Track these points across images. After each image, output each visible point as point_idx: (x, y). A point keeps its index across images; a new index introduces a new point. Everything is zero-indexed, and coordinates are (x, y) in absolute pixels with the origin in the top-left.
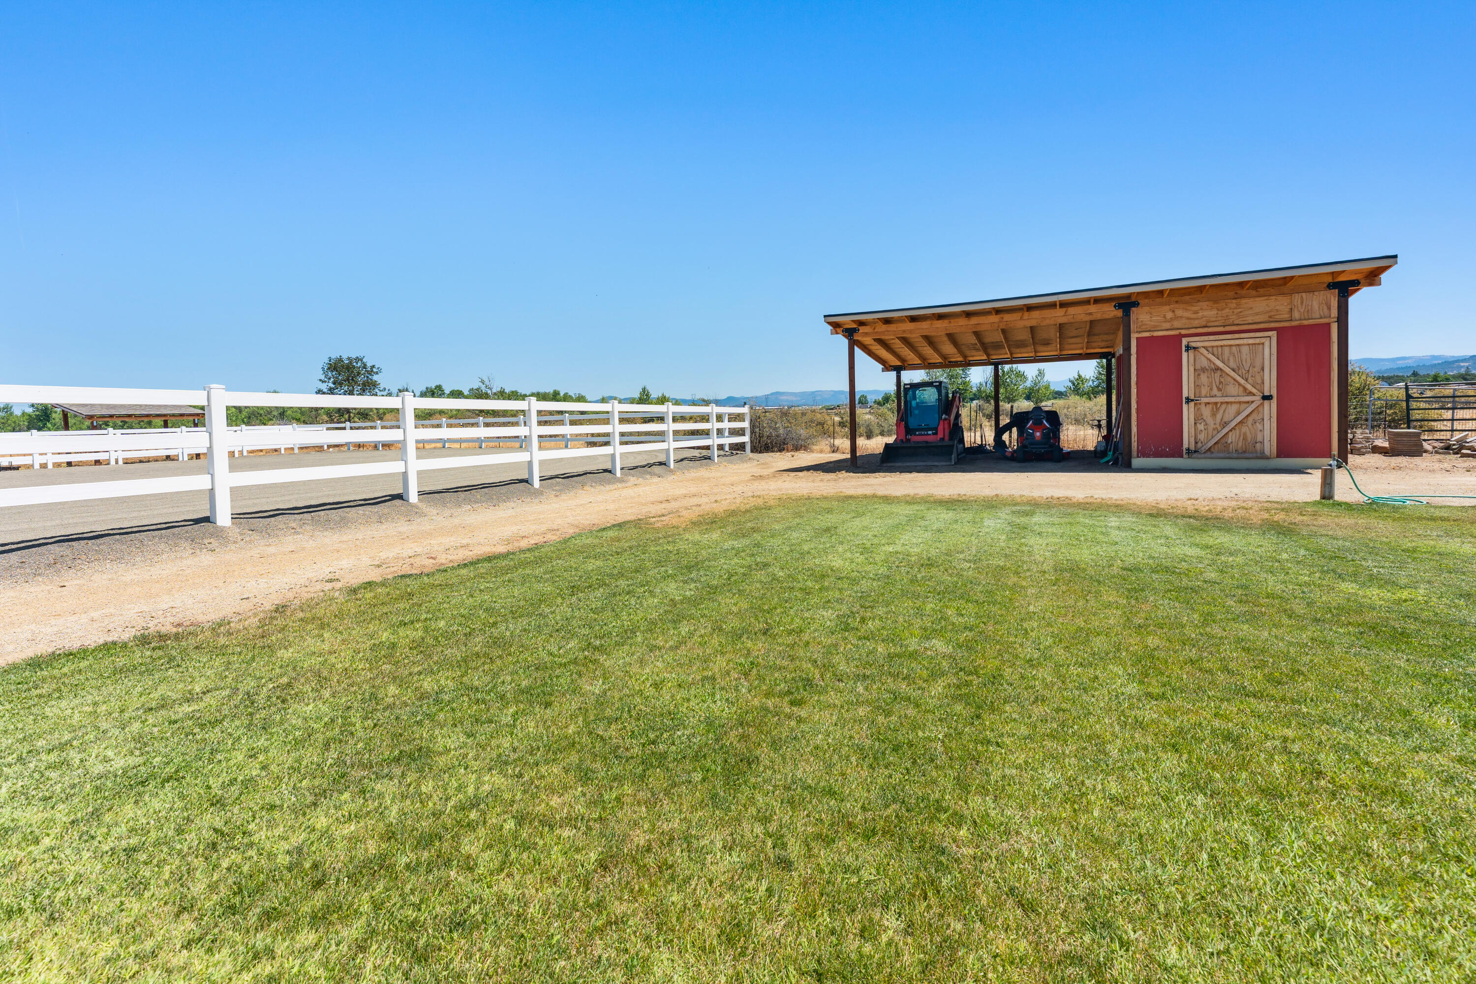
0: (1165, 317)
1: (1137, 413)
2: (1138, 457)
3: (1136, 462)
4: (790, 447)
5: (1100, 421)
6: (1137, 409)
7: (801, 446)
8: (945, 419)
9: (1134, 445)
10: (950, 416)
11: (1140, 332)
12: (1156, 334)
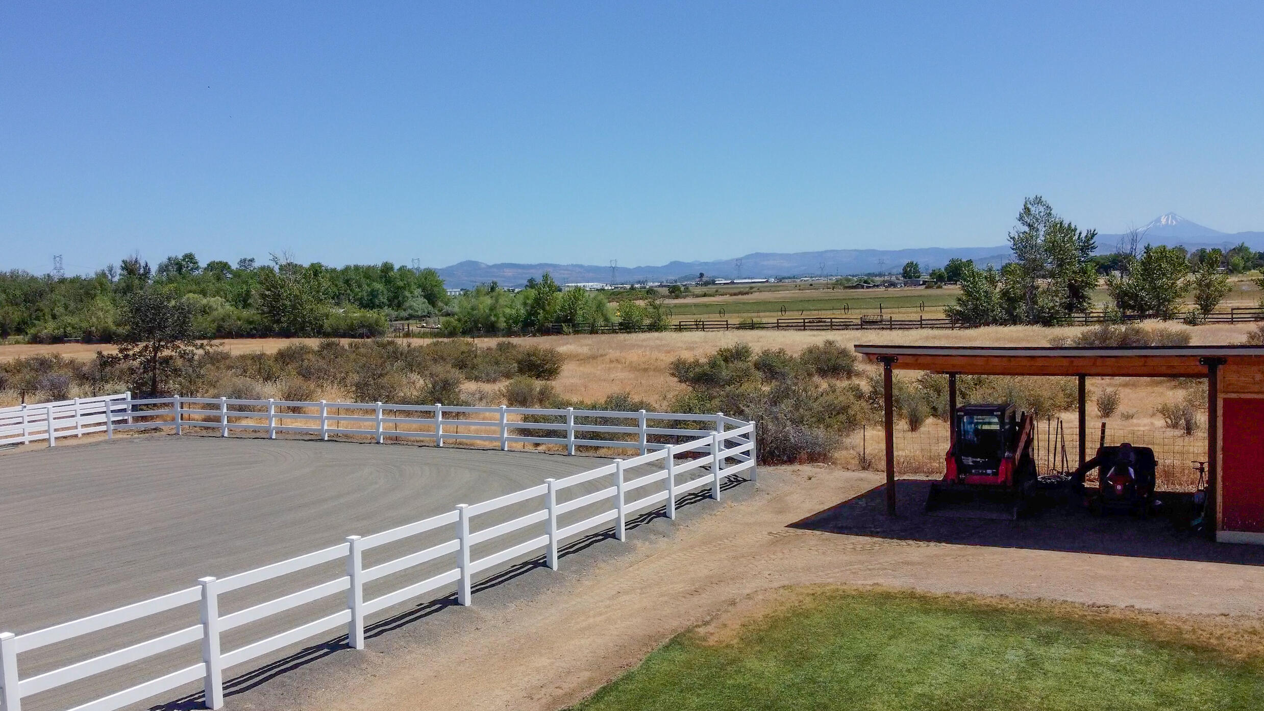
0: (1253, 378)
1: (1223, 481)
2: (1223, 529)
3: (1223, 536)
4: (804, 455)
5: (1202, 464)
6: (1223, 477)
7: (819, 454)
8: (1008, 458)
9: (1219, 515)
10: (1015, 451)
11: (1227, 392)
12: (1243, 396)
